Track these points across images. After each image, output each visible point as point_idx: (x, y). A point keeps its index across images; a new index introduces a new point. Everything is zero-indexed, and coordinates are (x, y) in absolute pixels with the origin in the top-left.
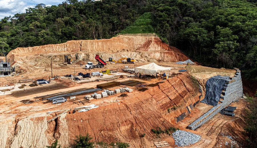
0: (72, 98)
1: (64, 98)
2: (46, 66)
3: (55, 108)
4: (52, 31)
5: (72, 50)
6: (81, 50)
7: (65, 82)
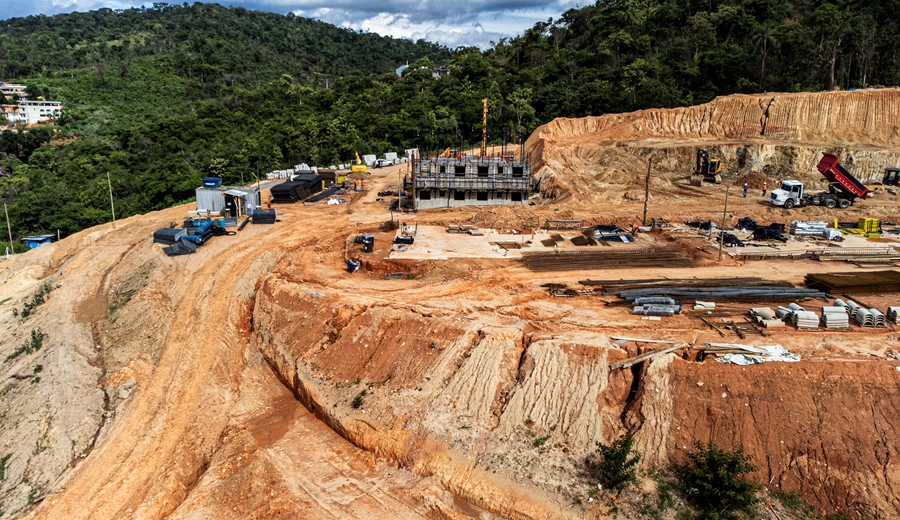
0: (701, 305)
1: (673, 301)
2: (628, 184)
3: (640, 327)
4: (665, 63)
5: (727, 129)
6: (762, 133)
7: (684, 245)
